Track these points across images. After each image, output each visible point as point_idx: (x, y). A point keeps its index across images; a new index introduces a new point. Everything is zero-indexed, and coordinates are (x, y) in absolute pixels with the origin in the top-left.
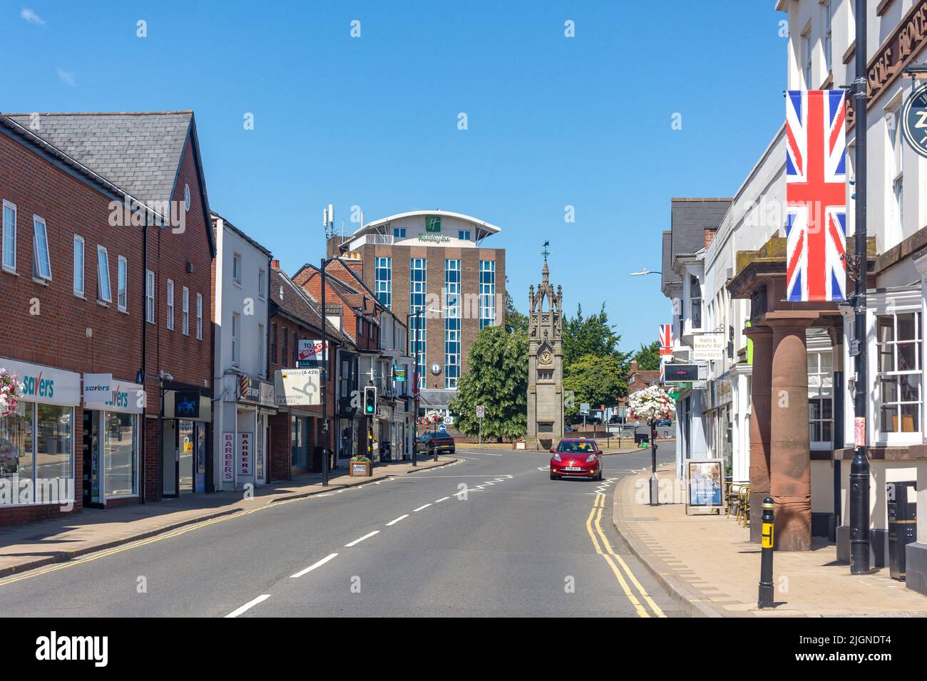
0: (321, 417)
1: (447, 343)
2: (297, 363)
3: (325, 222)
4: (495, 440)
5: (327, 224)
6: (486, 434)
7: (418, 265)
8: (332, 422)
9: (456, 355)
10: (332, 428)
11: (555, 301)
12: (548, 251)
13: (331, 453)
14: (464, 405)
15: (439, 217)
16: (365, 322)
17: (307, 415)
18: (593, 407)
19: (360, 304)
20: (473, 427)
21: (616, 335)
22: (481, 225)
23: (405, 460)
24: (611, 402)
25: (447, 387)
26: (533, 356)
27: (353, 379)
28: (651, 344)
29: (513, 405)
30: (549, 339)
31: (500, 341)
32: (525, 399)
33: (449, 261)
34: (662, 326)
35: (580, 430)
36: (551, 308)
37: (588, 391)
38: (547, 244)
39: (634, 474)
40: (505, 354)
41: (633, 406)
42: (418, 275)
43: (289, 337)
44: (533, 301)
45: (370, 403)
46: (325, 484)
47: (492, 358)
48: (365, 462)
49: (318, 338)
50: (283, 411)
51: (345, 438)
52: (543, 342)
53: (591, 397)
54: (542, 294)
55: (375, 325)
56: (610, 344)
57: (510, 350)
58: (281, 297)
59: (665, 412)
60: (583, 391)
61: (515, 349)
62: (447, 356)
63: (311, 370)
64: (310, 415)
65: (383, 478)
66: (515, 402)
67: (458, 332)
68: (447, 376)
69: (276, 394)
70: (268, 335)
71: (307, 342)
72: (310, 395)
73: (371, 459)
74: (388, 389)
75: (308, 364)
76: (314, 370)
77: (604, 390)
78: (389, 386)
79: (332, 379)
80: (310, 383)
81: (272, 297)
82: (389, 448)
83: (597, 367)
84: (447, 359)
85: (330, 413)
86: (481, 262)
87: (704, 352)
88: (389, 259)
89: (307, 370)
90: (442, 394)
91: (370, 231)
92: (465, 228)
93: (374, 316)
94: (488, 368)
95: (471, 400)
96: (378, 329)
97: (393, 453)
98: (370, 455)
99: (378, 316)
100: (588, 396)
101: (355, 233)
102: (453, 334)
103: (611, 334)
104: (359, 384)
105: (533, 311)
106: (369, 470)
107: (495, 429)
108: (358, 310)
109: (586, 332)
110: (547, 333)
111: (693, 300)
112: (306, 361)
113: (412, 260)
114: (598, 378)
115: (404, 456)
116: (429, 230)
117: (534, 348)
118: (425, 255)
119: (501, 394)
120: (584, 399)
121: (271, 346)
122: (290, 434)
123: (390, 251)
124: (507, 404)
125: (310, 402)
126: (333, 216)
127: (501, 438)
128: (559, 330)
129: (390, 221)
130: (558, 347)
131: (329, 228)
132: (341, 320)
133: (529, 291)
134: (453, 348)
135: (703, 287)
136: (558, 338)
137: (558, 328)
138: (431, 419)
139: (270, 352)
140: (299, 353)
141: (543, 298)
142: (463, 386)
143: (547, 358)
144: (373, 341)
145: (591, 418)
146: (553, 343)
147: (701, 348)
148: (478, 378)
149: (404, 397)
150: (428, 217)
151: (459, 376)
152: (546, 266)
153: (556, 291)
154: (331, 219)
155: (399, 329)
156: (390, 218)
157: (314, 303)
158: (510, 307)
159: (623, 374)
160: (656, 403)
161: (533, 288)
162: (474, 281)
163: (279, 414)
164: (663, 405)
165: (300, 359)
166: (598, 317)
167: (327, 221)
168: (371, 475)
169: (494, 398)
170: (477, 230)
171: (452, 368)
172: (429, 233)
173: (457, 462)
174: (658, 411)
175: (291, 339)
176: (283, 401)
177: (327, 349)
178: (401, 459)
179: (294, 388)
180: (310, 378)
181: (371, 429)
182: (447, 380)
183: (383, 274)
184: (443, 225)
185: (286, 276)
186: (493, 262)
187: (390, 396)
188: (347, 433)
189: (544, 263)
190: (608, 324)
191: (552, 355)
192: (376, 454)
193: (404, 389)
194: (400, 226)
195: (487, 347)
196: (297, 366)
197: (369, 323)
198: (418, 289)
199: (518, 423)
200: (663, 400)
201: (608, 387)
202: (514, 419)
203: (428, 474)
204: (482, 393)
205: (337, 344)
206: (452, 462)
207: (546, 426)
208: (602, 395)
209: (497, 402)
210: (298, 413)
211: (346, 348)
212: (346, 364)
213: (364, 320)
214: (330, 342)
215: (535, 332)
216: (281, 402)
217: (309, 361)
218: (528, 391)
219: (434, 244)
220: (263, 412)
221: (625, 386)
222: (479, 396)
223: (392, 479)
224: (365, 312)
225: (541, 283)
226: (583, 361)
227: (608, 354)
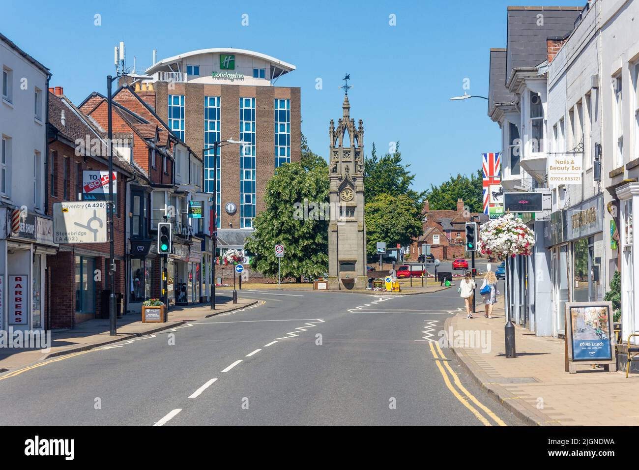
0: (108, 257)
1: (242, 182)
2: (80, 195)
3: (116, 60)
4: (293, 280)
5: (118, 62)
6: (284, 274)
7: (212, 103)
8: (122, 263)
9: (251, 194)
10: (122, 269)
11: (356, 136)
12: (348, 85)
13: (120, 296)
14: (262, 244)
15: (233, 55)
16: (158, 156)
17: (94, 255)
18: (388, 246)
19: (152, 134)
20: (271, 268)
21: (410, 175)
22: (276, 63)
23: (202, 302)
24: (406, 241)
25: (242, 226)
26: (334, 192)
27: (145, 215)
28: (441, 184)
29: (312, 244)
30: (351, 175)
31: (298, 178)
32: (326, 238)
33: (244, 99)
34: (485, 155)
35: (377, 269)
36: (353, 144)
37: (383, 230)
38: (347, 77)
39: (452, 316)
40: (303, 192)
41: (485, 238)
42: (213, 114)
43: (71, 168)
44: (334, 136)
45: (165, 240)
46: (113, 333)
47: (291, 196)
48: (158, 307)
49: (105, 168)
50: (65, 250)
51: (137, 279)
52: (344, 178)
53: (387, 236)
54: (343, 129)
55: (169, 158)
56: (404, 183)
57: (308, 187)
58: (63, 122)
59: (523, 245)
60: (379, 230)
61: (314, 186)
62: (242, 195)
63: (96, 203)
64: (97, 255)
65: (179, 324)
66: (314, 241)
67: (254, 171)
68: (242, 215)
69: (55, 231)
70: (47, 164)
71: (93, 173)
72: (95, 231)
73: (165, 303)
74: (183, 227)
75: (94, 198)
76: (100, 202)
77: (399, 228)
78: (184, 224)
79: (122, 215)
80: (95, 218)
81: (51, 121)
82: (184, 290)
83: (391, 207)
84: (242, 198)
85: (119, 251)
86: (276, 100)
87: (561, 176)
88: (182, 97)
89: (92, 203)
90: (238, 234)
91: (162, 69)
92: (259, 66)
93: (167, 148)
94: (286, 207)
95: (268, 239)
96: (173, 162)
97: (189, 295)
98: (164, 299)
99: (172, 148)
100: (383, 235)
101: (147, 70)
102: (248, 173)
103: (405, 174)
104: (152, 221)
105: (334, 147)
106: (163, 315)
107: (294, 268)
108: (151, 141)
109: (380, 172)
110: (348, 169)
111: (533, 120)
112: (91, 195)
113: (206, 98)
114: (393, 217)
115: (201, 298)
116: (223, 68)
117: (334, 185)
118: (219, 93)
119: (300, 233)
120: (379, 238)
121: (49, 176)
122: (74, 277)
123: (183, 88)
124: (306, 243)
125: (95, 239)
126: (125, 54)
127: (300, 278)
128: (361, 166)
129: (183, 59)
130: (359, 183)
131: (121, 66)
132: (131, 150)
133: (330, 126)
134: (248, 187)
135: (545, 106)
136: (360, 174)
137: (359, 163)
138: (230, 259)
139: (49, 183)
140: (84, 185)
141: (344, 133)
142: (259, 224)
143: (349, 195)
144: (168, 175)
145: (387, 257)
146: (355, 179)
147: (557, 171)
148: (276, 216)
149: (200, 235)
150: (222, 55)
151: (254, 215)
152: (347, 100)
153: (357, 125)
154: (122, 58)
155: (194, 164)
156: (183, 55)
157: (102, 133)
158: (304, 147)
159: (418, 213)
160: (512, 235)
161: (333, 123)
162: (269, 119)
163: (60, 254)
164: (520, 236)
165: (84, 191)
166: (392, 157)
167: (118, 59)
168: (165, 320)
169: (293, 237)
170: (272, 68)
171: (248, 207)
172: (223, 70)
173: (259, 304)
174: (515, 245)
175: (74, 169)
176: (63, 239)
177: (115, 182)
178: (198, 301)
179: (76, 223)
180: (95, 212)
181: (166, 270)
182: (242, 219)
183: (177, 112)
184: (237, 63)
185: (70, 103)
186: (288, 101)
187: (186, 234)
188: (139, 274)
189: (345, 97)
190: (403, 163)
191: (354, 192)
192: (171, 296)
193: (201, 228)
194: (193, 64)
195: (285, 184)
196: (80, 198)
197: (163, 156)
198: (212, 128)
199: (317, 262)
200: (521, 232)
201: (403, 226)
202: (314, 259)
203: (226, 319)
204: (280, 232)
205: (127, 177)
206: (252, 304)
207: (347, 265)
208: (397, 234)
209: (296, 241)
210: (82, 253)
211: (137, 182)
212: (137, 199)
213: (157, 152)
214: (118, 173)
215: (336, 168)
216: (61, 239)
217: (95, 195)
218: (330, 230)
219: (228, 82)
220: (40, 251)
221: (420, 225)
222: (277, 235)
223: (190, 325)
224: (158, 144)
225: (342, 118)
226: (378, 200)
227: (402, 193)
